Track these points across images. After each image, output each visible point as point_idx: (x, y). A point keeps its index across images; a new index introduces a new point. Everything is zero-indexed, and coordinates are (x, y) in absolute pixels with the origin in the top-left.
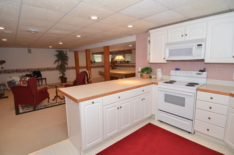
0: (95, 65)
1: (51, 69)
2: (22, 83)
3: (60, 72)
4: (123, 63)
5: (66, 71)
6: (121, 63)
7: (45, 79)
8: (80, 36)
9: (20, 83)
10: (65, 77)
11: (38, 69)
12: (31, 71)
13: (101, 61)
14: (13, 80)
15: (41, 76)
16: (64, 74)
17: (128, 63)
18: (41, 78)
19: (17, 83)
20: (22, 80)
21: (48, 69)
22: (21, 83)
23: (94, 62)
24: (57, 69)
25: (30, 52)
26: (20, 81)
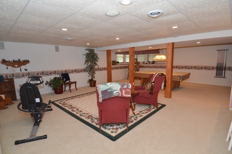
0: (119, 66)
1: (79, 71)
2: (124, 92)
3: (89, 75)
4: (147, 63)
5: (95, 72)
6: (144, 64)
7: (75, 82)
8: (119, 39)
9: (120, 92)
10: (94, 79)
11: (66, 71)
12: (58, 74)
13: (122, 62)
14: (110, 88)
15: (69, 79)
16: (93, 77)
17: (154, 64)
18: (70, 81)
19: (114, 92)
20: (124, 87)
21: (76, 71)
22: (122, 92)
23: (118, 62)
24: (84, 70)
25: (57, 49)
26: (121, 90)
